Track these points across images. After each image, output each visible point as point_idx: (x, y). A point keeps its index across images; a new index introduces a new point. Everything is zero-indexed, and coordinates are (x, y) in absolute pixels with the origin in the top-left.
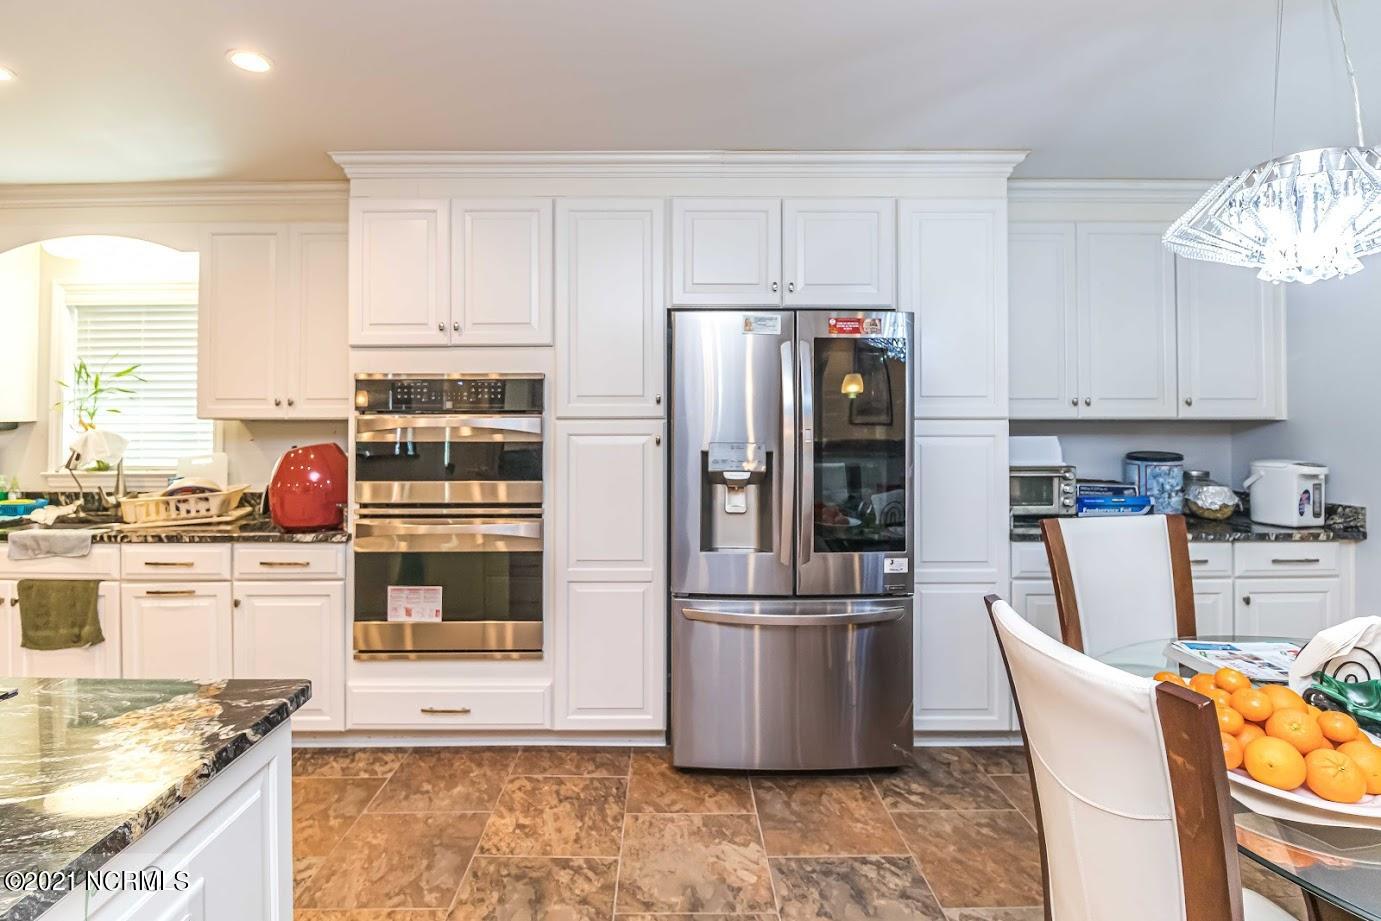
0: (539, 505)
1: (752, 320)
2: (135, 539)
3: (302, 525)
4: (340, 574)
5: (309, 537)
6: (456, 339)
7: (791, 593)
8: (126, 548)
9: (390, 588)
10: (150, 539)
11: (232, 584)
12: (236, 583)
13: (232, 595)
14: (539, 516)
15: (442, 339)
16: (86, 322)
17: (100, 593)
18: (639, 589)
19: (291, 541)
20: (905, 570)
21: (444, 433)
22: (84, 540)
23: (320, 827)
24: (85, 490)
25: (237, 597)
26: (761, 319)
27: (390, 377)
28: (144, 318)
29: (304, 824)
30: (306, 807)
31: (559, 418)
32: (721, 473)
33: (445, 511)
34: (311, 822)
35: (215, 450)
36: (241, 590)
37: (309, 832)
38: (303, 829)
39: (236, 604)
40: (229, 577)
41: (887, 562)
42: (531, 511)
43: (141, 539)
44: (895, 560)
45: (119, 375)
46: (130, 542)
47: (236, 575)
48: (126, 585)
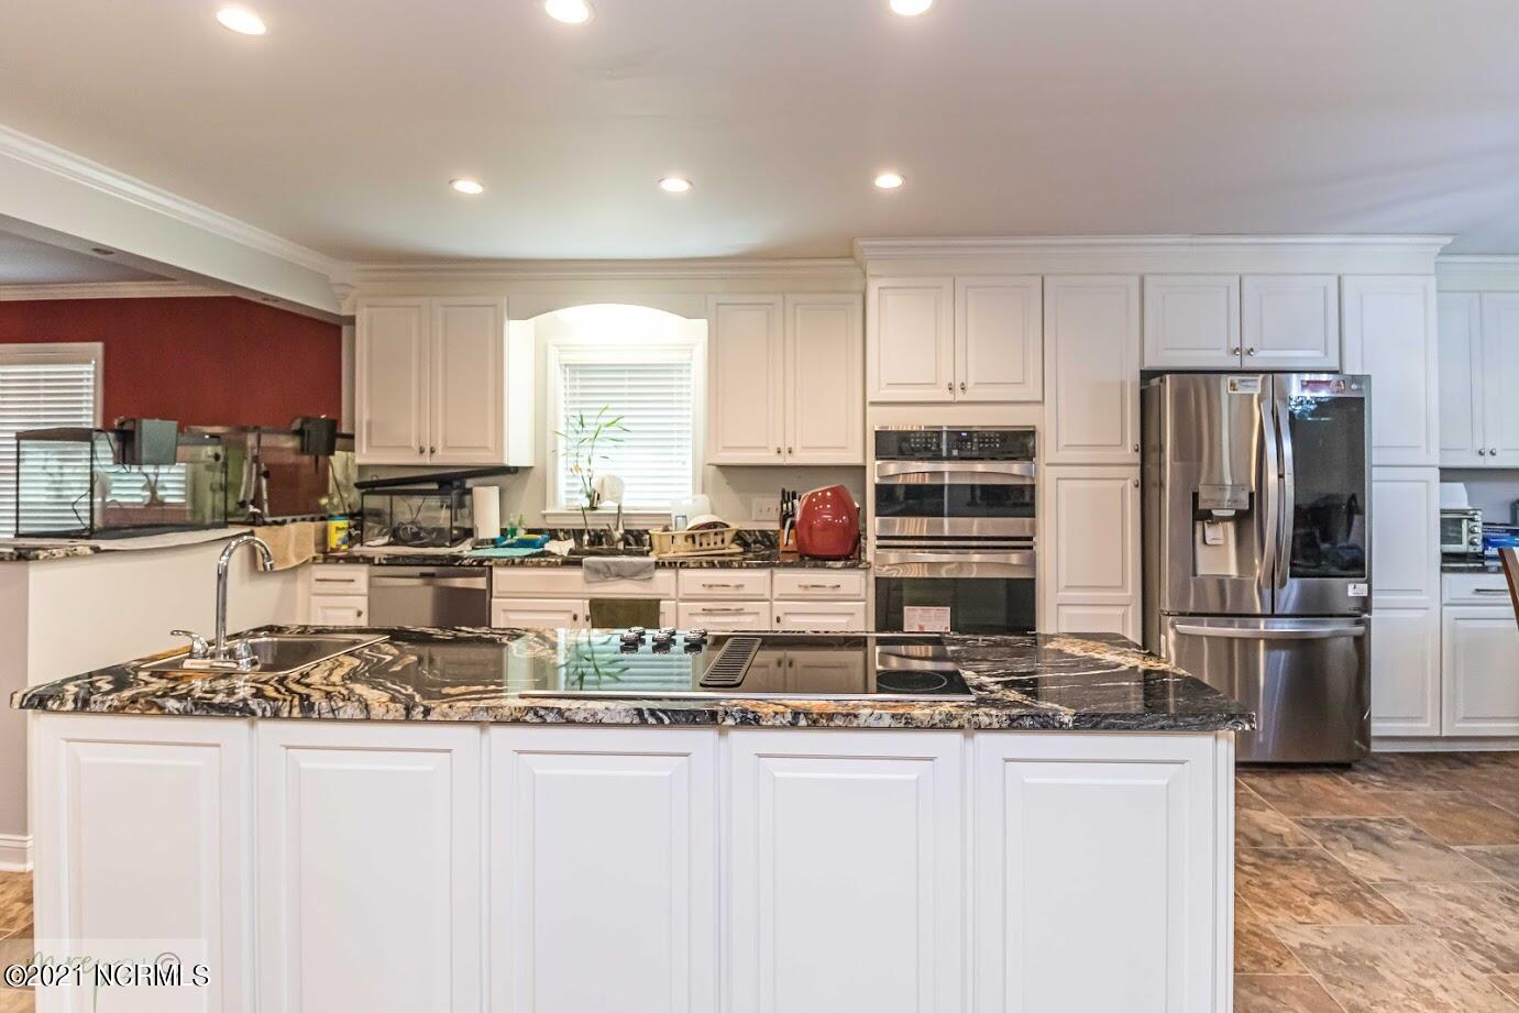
0: (1030, 539)
1: (1236, 381)
2: (692, 565)
3: (830, 553)
4: (863, 596)
5: (840, 564)
6: (960, 396)
7: (1269, 612)
8: (683, 573)
9: (906, 608)
10: (705, 565)
11: (771, 604)
12: (775, 603)
13: (771, 613)
14: (1031, 548)
15: (949, 397)
16: (575, 379)
17: (662, 610)
18: (1120, 611)
19: (824, 567)
20: (1365, 594)
21: (943, 477)
22: (649, 565)
24: (590, 528)
25: (777, 614)
26: (1243, 381)
27: (923, 429)
28: (627, 375)
31: (1048, 465)
32: (1210, 511)
33: (945, 543)
35: (695, 492)
36: (782, 607)
39: (778, 620)
40: (767, 596)
41: (1351, 587)
42: (1025, 543)
43: (697, 565)
44: (1358, 585)
45: (608, 425)
46: (688, 567)
47: (776, 596)
48: (681, 604)
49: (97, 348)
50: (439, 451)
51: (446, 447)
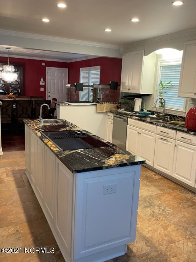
2: (159, 125)
8: (158, 127)
10: (162, 126)
12: (176, 141)
13: (175, 143)
19: (188, 133)
23: (177, 205)
25: (176, 144)
29: (175, 203)
30: (178, 200)
34: (176, 203)
36: (178, 142)
37: (175, 205)
38: (174, 203)
39: (175, 146)
45: (168, 84)
47: (177, 139)
48: (157, 135)
49: (99, 67)
50: (131, 90)
51: (132, 89)
